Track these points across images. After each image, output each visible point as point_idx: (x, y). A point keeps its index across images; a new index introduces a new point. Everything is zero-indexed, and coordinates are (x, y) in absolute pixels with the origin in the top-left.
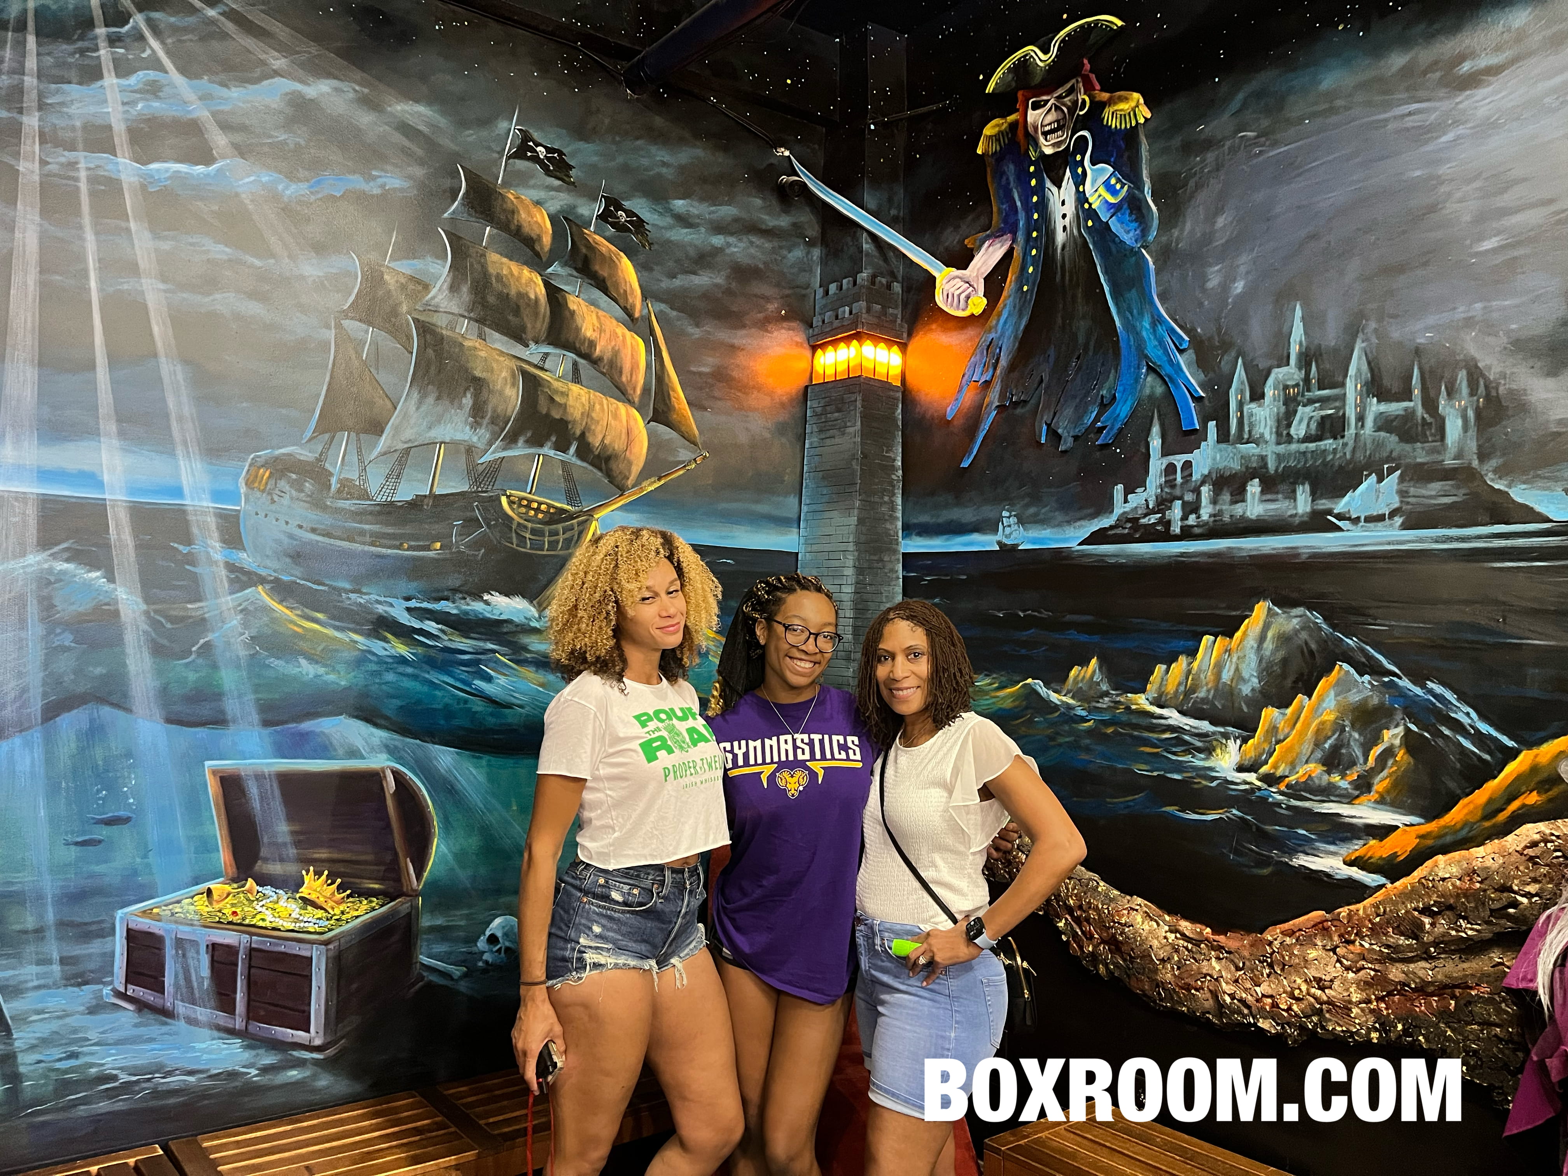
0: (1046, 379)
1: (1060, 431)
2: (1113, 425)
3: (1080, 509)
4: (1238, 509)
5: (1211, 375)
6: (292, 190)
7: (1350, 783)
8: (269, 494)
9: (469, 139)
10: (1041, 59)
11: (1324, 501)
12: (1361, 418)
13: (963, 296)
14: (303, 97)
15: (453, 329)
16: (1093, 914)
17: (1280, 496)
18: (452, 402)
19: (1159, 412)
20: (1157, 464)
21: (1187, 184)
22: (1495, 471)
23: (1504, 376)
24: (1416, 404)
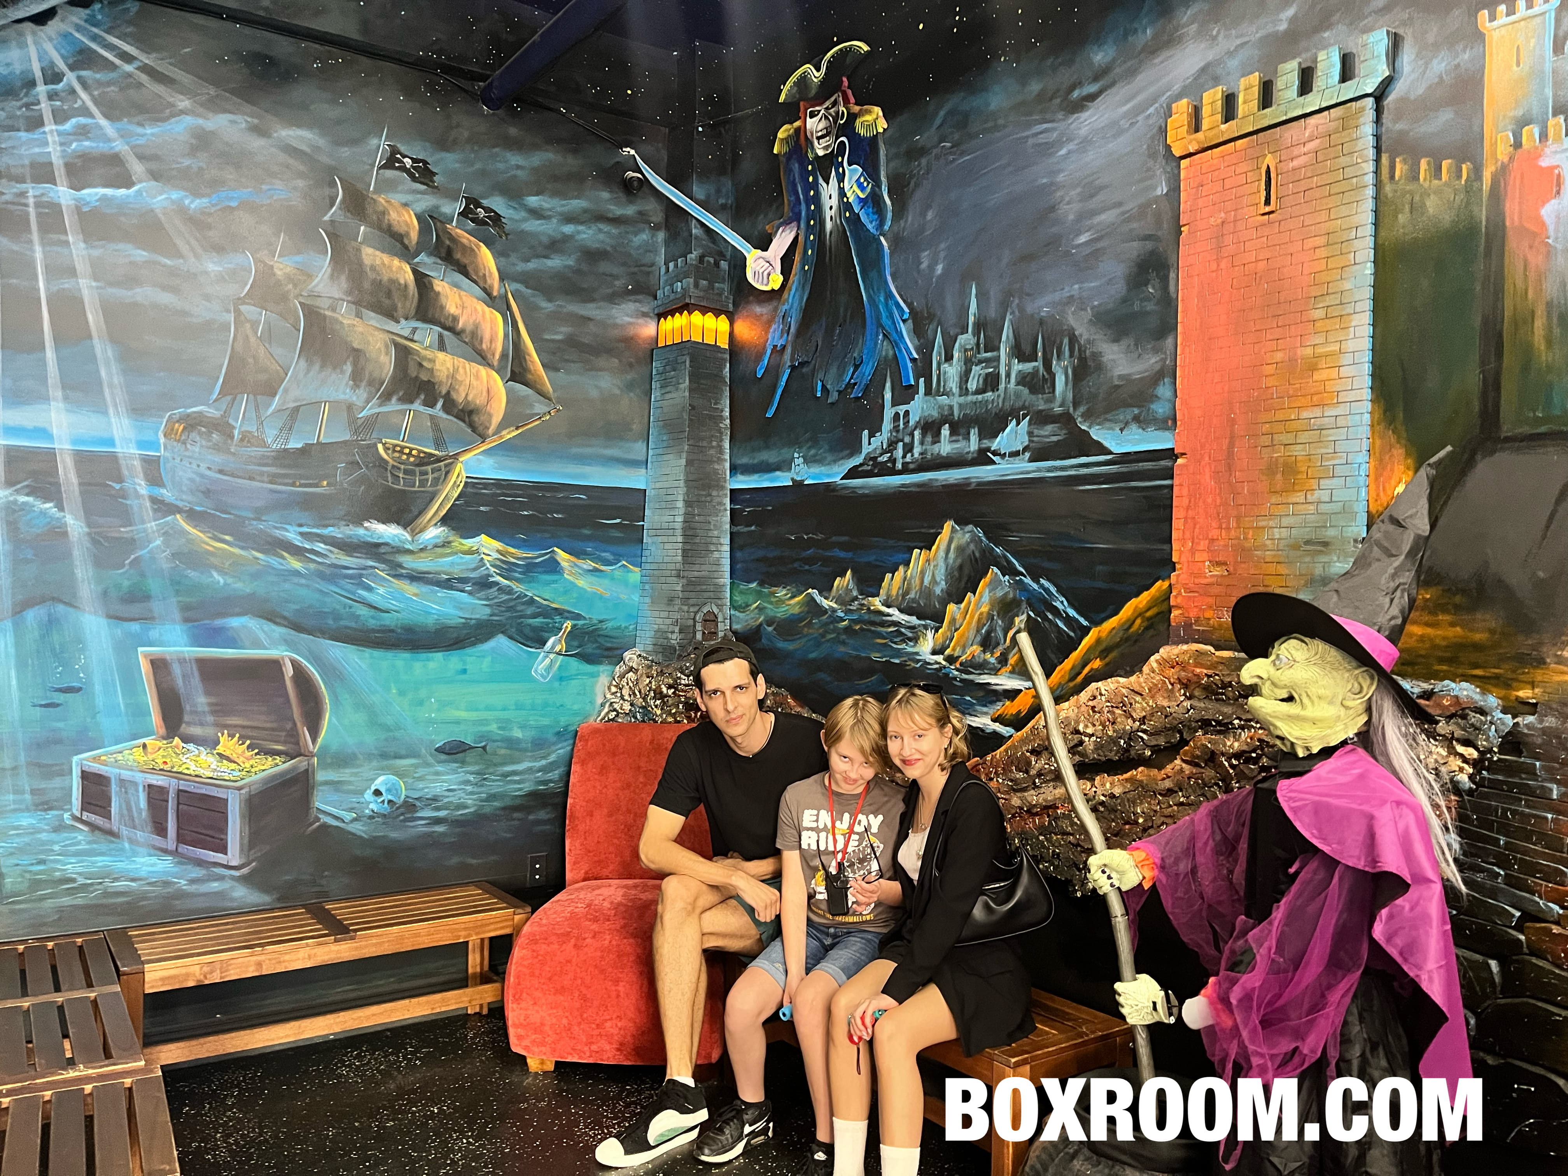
0: (820, 344)
1: (829, 387)
2: (862, 381)
3: (842, 451)
4: (936, 448)
6: (195, 204)
7: (996, 659)
8: (184, 443)
9: (345, 155)
10: (816, 76)
11: (986, 441)
12: (1008, 375)
13: (766, 273)
14: (203, 129)
15: (334, 310)
17: (960, 438)
18: (335, 368)
20: (889, 413)
21: (909, 184)
22: (1082, 416)
23: (1089, 341)
24: (1039, 364)
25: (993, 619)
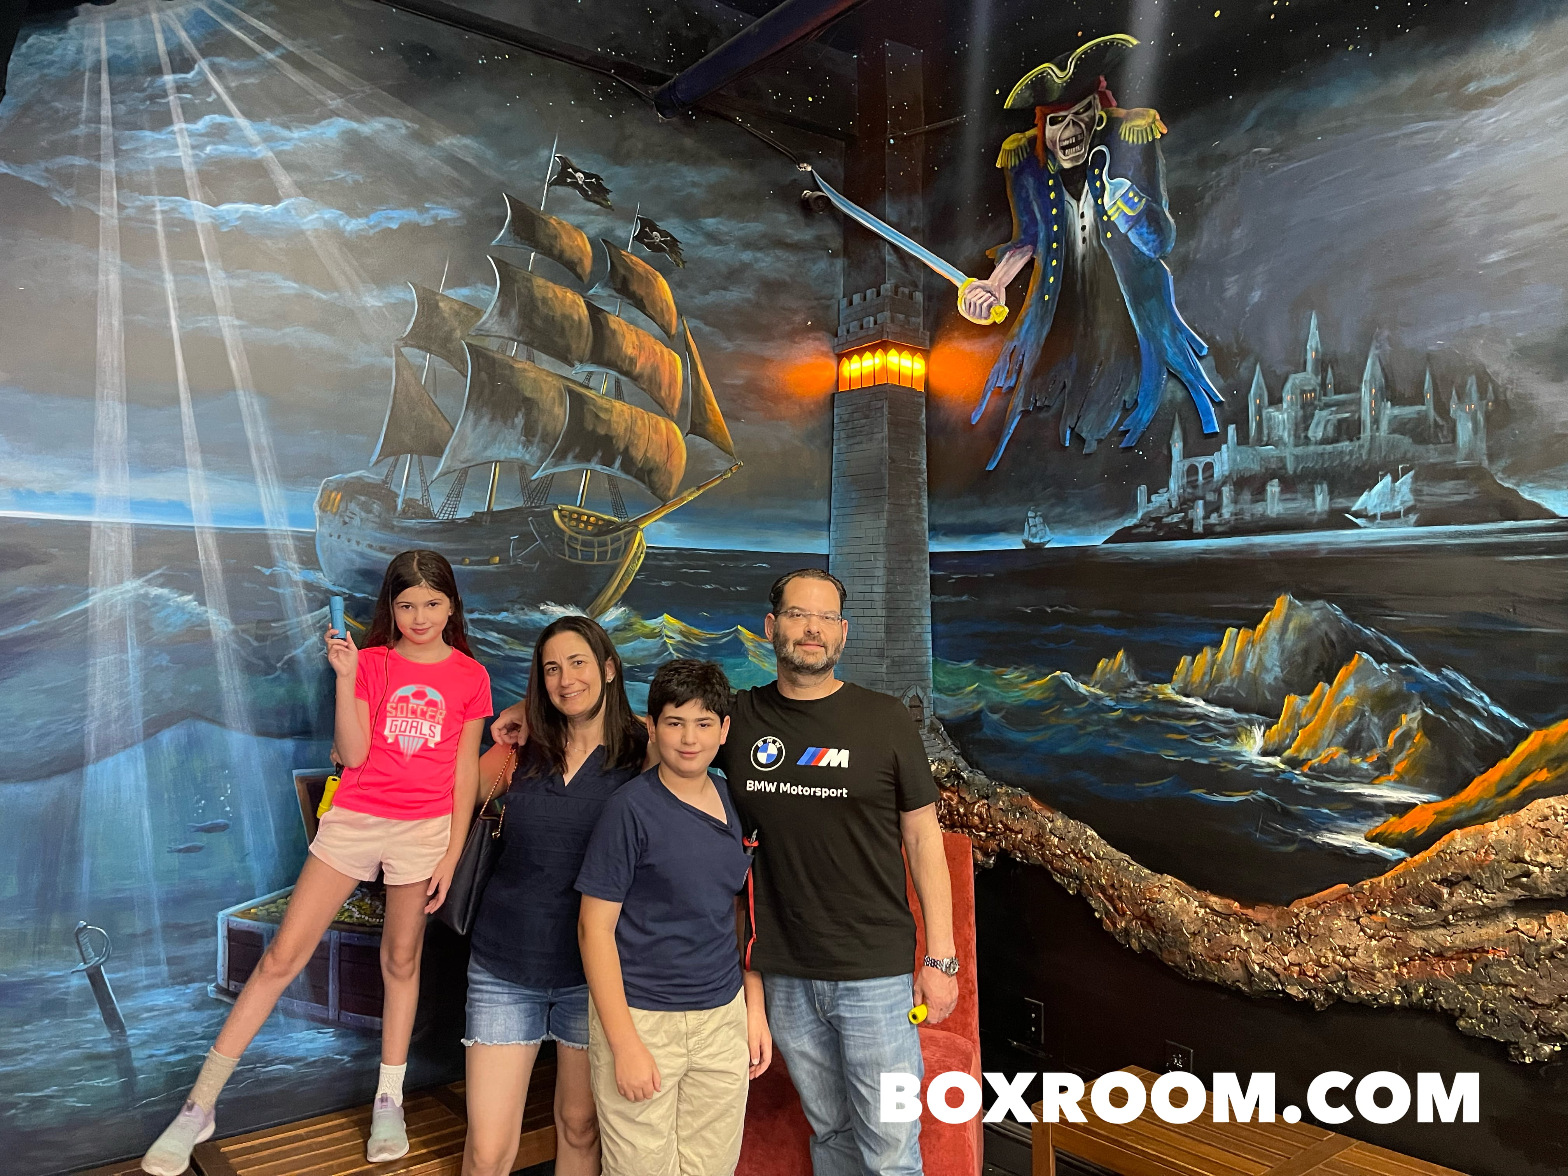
0: (1069, 384)
1: (1083, 435)
2: (1135, 428)
3: (1105, 509)
4: (1259, 508)
5: (1230, 381)
6: (352, 225)
7: (1371, 764)
8: (341, 516)
9: (514, 168)
10: (1058, 76)
11: (1340, 500)
12: (1376, 421)
13: (985, 305)
14: (359, 135)
15: (504, 352)
16: (1125, 893)
17: (1299, 496)
18: (505, 423)
19: (1180, 416)
20: (1179, 466)
21: (1201, 198)
22: (1504, 471)
23: (1511, 381)
24: (1428, 408)
25: (1363, 715)
